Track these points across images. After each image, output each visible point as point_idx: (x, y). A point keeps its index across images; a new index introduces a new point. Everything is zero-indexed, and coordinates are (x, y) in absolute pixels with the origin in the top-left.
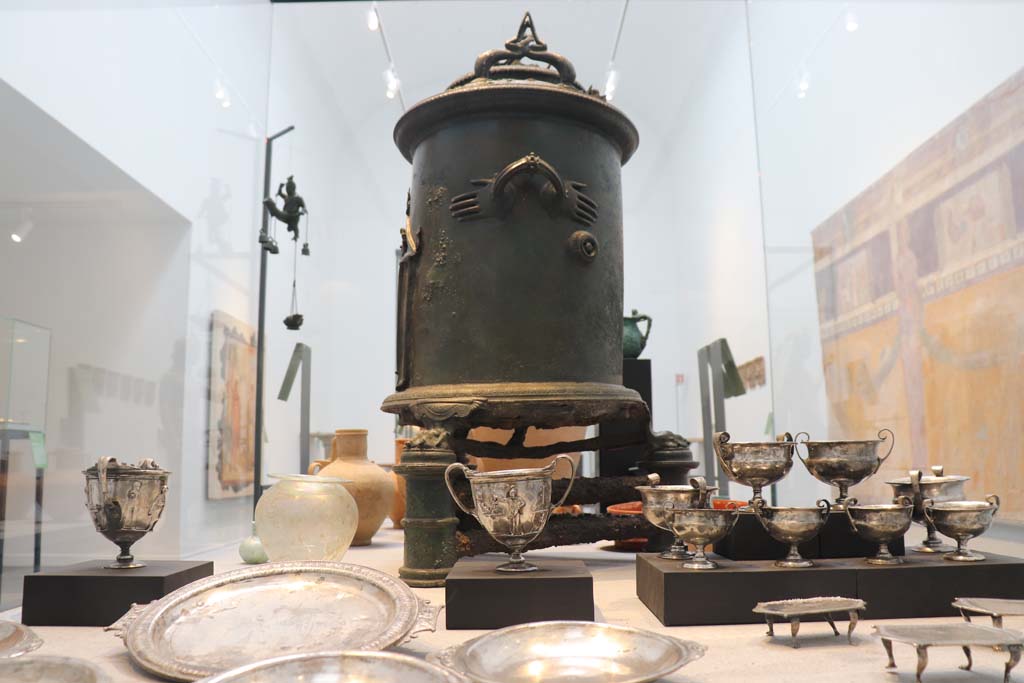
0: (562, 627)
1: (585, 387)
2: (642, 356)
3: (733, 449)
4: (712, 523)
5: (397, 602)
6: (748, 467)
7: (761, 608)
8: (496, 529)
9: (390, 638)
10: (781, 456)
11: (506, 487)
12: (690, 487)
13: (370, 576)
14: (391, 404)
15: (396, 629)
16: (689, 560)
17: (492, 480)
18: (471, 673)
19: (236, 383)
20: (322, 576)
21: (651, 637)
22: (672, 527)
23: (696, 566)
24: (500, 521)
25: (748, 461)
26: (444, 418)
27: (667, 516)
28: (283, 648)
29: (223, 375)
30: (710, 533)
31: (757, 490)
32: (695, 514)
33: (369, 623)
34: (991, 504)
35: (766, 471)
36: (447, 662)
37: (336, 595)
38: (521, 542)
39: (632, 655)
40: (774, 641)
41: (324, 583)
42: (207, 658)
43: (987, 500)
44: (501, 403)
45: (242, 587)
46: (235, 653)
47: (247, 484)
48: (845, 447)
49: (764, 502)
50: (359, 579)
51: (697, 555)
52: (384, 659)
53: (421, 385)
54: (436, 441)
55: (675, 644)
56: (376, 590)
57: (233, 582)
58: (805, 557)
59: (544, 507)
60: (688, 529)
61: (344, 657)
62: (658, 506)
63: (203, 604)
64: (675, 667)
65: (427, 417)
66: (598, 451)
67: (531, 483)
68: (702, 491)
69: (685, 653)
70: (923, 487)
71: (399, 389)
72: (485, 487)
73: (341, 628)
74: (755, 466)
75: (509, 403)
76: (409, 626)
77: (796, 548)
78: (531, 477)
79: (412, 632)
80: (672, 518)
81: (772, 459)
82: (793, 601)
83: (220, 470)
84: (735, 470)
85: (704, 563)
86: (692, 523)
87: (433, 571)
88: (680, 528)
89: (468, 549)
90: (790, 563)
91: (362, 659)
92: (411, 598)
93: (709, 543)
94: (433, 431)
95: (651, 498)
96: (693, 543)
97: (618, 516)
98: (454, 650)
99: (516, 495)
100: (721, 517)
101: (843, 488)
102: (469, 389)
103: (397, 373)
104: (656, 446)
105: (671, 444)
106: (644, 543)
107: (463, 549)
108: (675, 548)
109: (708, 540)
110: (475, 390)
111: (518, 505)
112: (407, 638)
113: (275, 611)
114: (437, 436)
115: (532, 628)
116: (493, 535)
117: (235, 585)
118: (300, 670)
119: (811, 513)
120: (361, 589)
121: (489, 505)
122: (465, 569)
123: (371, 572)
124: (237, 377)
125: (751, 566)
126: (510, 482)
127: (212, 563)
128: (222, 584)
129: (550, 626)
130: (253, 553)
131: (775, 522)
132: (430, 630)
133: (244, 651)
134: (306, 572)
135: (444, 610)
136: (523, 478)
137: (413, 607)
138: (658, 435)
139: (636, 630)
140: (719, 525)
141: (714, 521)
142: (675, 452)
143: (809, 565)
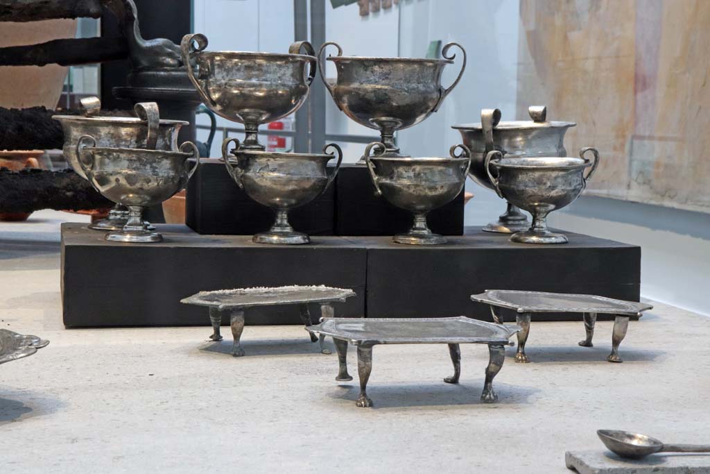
3: (212, 61)
4: (150, 171)
6: (236, 91)
10: (286, 76)
22: (90, 175)
23: (127, 238)
30: (146, 186)
31: (251, 128)
32: (122, 156)
34: (587, 161)
35: (263, 98)
43: (581, 156)
48: (386, 68)
51: (130, 221)
58: (297, 229)
60: (113, 181)
68: (152, 124)
70: (499, 134)
74: (246, 91)
77: (285, 216)
81: (272, 80)
86: (118, 170)
88: (102, 180)
90: (275, 238)
100: (165, 162)
101: (387, 131)
104: (144, 63)
105: (169, 60)
108: (114, 214)
125: (216, 241)
131: (250, 174)
140: (161, 174)
141: (154, 169)
142: (173, 73)
143: (302, 241)
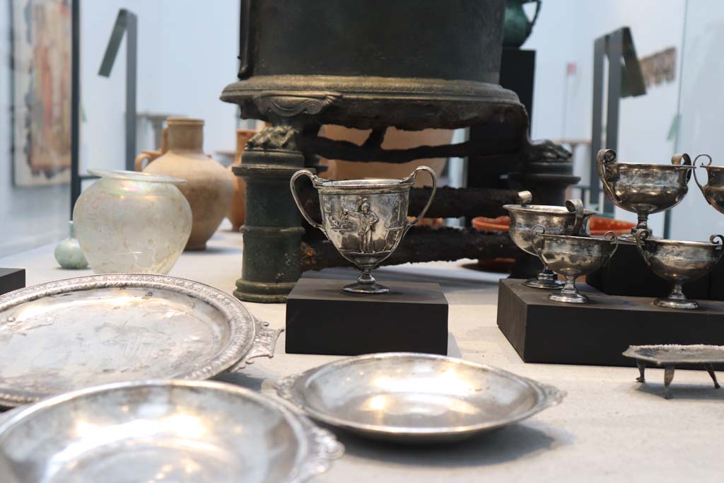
0: (410, 360)
1: (456, 85)
2: (527, 46)
3: (618, 169)
4: (586, 253)
5: (233, 323)
6: (635, 191)
7: (633, 352)
8: (345, 246)
9: (223, 363)
10: (673, 181)
11: (358, 200)
12: (564, 210)
13: (204, 293)
14: (231, 94)
15: (231, 353)
16: (558, 291)
17: (342, 191)
18: (309, 406)
19: (46, 50)
20: (150, 291)
21: (506, 377)
22: (540, 253)
23: (564, 299)
24: (350, 236)
25: (635, 184)
26: (292, 114)
27: (536, 241)
28: (106, 371)
29: (29, 39)
30: (583, 263)
31: (643, 217)
32: (567, 241)
33: (200, 345)
35: (655, 196)
36: (284, 394)
37: (164, 312)
38: (372, 261)
39: (484, 395)
40: (645, 388)
41: (151, 299)
42: (19, 381)
44: (357, 99)
45: (59, 301)
46: (53, 375)
47: (63, 169)
49: (649, 233)
50: (191, 296)
51: (566, 287)
52: (216, 391)
53: (267, 73)
54: (283, 141)
55: (530, 387)
56: (212, 309)
57: (49, 295)
58: (689, 298)
59: (399, 224)
60: (558, 258)
61: (173, 387)
62: (527, 229)
63: (14, 319)
64: (529, 413)
65: (273, 112)
66: (466, 158)
67: (385, 197)
68: (578, 216)
69: (541, 397)
71: (242, 76)
72: (335, 199)
73: (170, 350)
74: (642, 191)
75: (367, 100)
76: (245, 351)
77: (680, 287)
78: (386, 190)
79: (248, 357)
80: (541, 244)
81: (663, 184)
82: (670, 346)
83: (29, 152)
84: (618, 193)
85: (574, 296)
86: (564, 252)
87: (273, 285)
88: (550, 256)
89: (314, 262)
90: (672, 304)
91: (192, 389)
92: (248, 319)
93: (580, 275)
94: (279, 129)
95: (520, 220)
96: (562, 273)
97: (483, 233)
98: (293, 381)
99: (369, 210)
100: (596, 246)
102: (321, 81)
103: (239, 58)
104: (532, 156)
105: (549, 154)
106: (509, 263)
107: (308, 262)
108: (543, 276)
109: (579, 271)
110: (330, 84)
111: (370, 220)
112: (242, 364)
113: (98, 329)
114: (283, 134)
115: (379, 359)
116: (342, 252)
117: (50, 299)
118: (124, 400)
119: (702, 250)
120: (193, 307)
121: (338, 219)
122: (310, 286)
123: (205, 289)
124: (46, 42)
125: (626, 303)
126: (363, 195)
127: (23, 271)
128: (37, 298)
129: (397, 358)
130: (71, 257)
131: (658, 256)
132: (267, 356)
133: (62, 373)
134: (132, 286)
135: (284, 334)
136: (378, 191)
137: (249, 330)
138: (536, 143)
139: (489, 368)
140: (594, 255)
141: (589, 251)
142: (554, 164)
143: (693, 307)
